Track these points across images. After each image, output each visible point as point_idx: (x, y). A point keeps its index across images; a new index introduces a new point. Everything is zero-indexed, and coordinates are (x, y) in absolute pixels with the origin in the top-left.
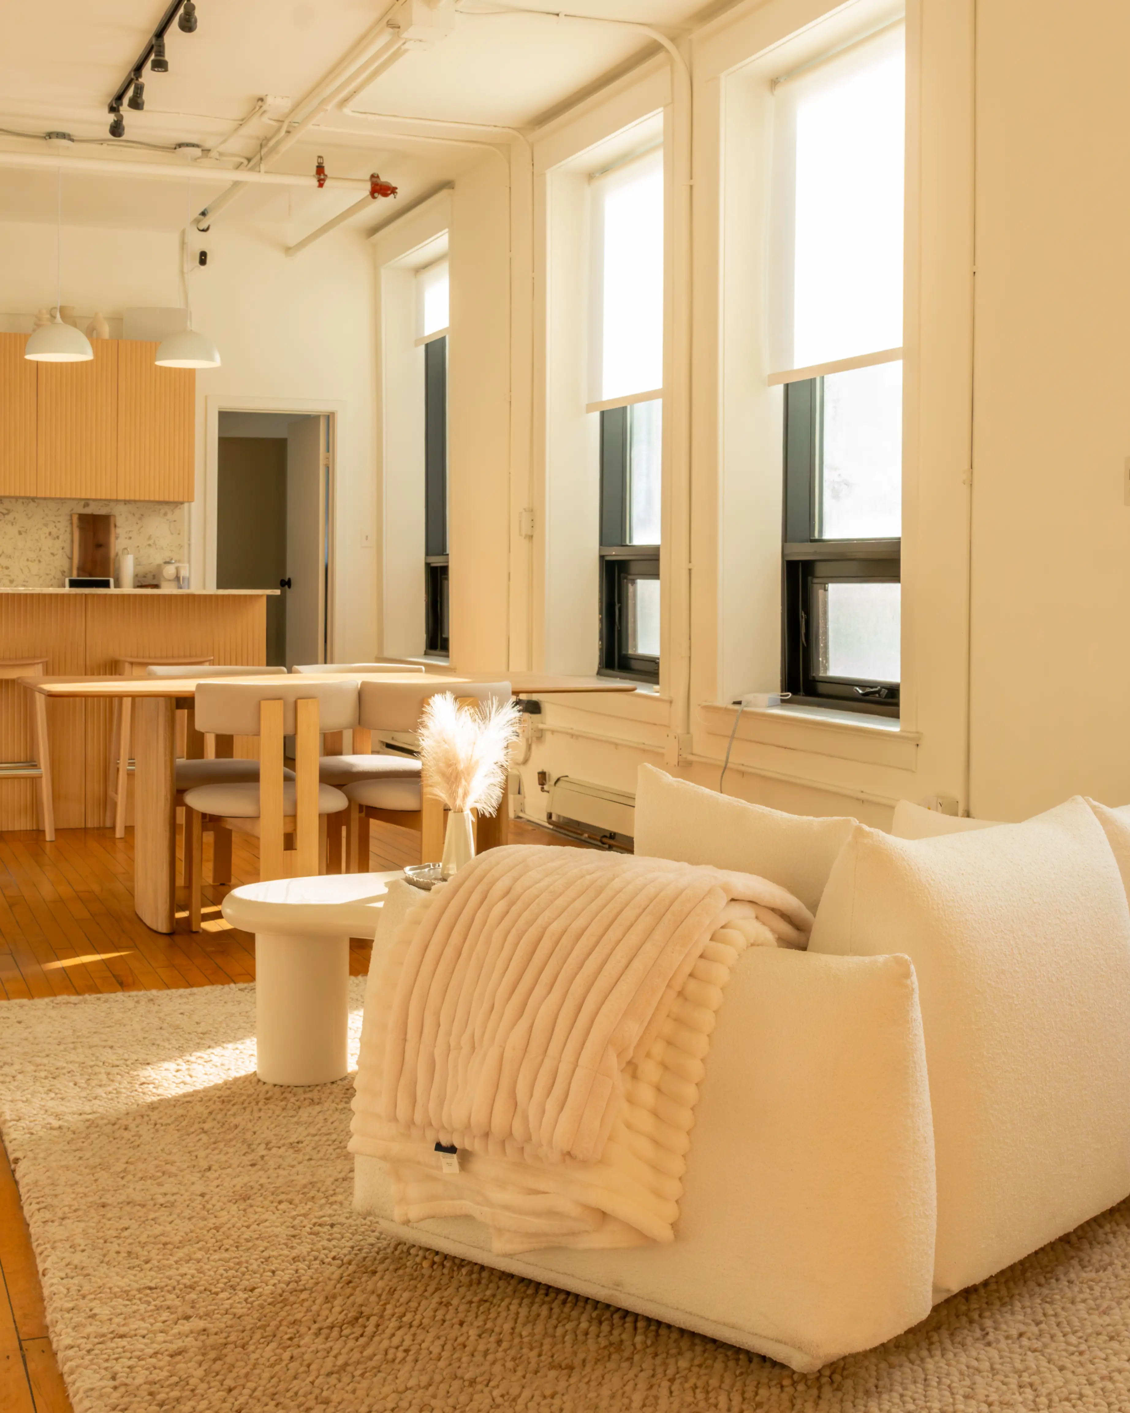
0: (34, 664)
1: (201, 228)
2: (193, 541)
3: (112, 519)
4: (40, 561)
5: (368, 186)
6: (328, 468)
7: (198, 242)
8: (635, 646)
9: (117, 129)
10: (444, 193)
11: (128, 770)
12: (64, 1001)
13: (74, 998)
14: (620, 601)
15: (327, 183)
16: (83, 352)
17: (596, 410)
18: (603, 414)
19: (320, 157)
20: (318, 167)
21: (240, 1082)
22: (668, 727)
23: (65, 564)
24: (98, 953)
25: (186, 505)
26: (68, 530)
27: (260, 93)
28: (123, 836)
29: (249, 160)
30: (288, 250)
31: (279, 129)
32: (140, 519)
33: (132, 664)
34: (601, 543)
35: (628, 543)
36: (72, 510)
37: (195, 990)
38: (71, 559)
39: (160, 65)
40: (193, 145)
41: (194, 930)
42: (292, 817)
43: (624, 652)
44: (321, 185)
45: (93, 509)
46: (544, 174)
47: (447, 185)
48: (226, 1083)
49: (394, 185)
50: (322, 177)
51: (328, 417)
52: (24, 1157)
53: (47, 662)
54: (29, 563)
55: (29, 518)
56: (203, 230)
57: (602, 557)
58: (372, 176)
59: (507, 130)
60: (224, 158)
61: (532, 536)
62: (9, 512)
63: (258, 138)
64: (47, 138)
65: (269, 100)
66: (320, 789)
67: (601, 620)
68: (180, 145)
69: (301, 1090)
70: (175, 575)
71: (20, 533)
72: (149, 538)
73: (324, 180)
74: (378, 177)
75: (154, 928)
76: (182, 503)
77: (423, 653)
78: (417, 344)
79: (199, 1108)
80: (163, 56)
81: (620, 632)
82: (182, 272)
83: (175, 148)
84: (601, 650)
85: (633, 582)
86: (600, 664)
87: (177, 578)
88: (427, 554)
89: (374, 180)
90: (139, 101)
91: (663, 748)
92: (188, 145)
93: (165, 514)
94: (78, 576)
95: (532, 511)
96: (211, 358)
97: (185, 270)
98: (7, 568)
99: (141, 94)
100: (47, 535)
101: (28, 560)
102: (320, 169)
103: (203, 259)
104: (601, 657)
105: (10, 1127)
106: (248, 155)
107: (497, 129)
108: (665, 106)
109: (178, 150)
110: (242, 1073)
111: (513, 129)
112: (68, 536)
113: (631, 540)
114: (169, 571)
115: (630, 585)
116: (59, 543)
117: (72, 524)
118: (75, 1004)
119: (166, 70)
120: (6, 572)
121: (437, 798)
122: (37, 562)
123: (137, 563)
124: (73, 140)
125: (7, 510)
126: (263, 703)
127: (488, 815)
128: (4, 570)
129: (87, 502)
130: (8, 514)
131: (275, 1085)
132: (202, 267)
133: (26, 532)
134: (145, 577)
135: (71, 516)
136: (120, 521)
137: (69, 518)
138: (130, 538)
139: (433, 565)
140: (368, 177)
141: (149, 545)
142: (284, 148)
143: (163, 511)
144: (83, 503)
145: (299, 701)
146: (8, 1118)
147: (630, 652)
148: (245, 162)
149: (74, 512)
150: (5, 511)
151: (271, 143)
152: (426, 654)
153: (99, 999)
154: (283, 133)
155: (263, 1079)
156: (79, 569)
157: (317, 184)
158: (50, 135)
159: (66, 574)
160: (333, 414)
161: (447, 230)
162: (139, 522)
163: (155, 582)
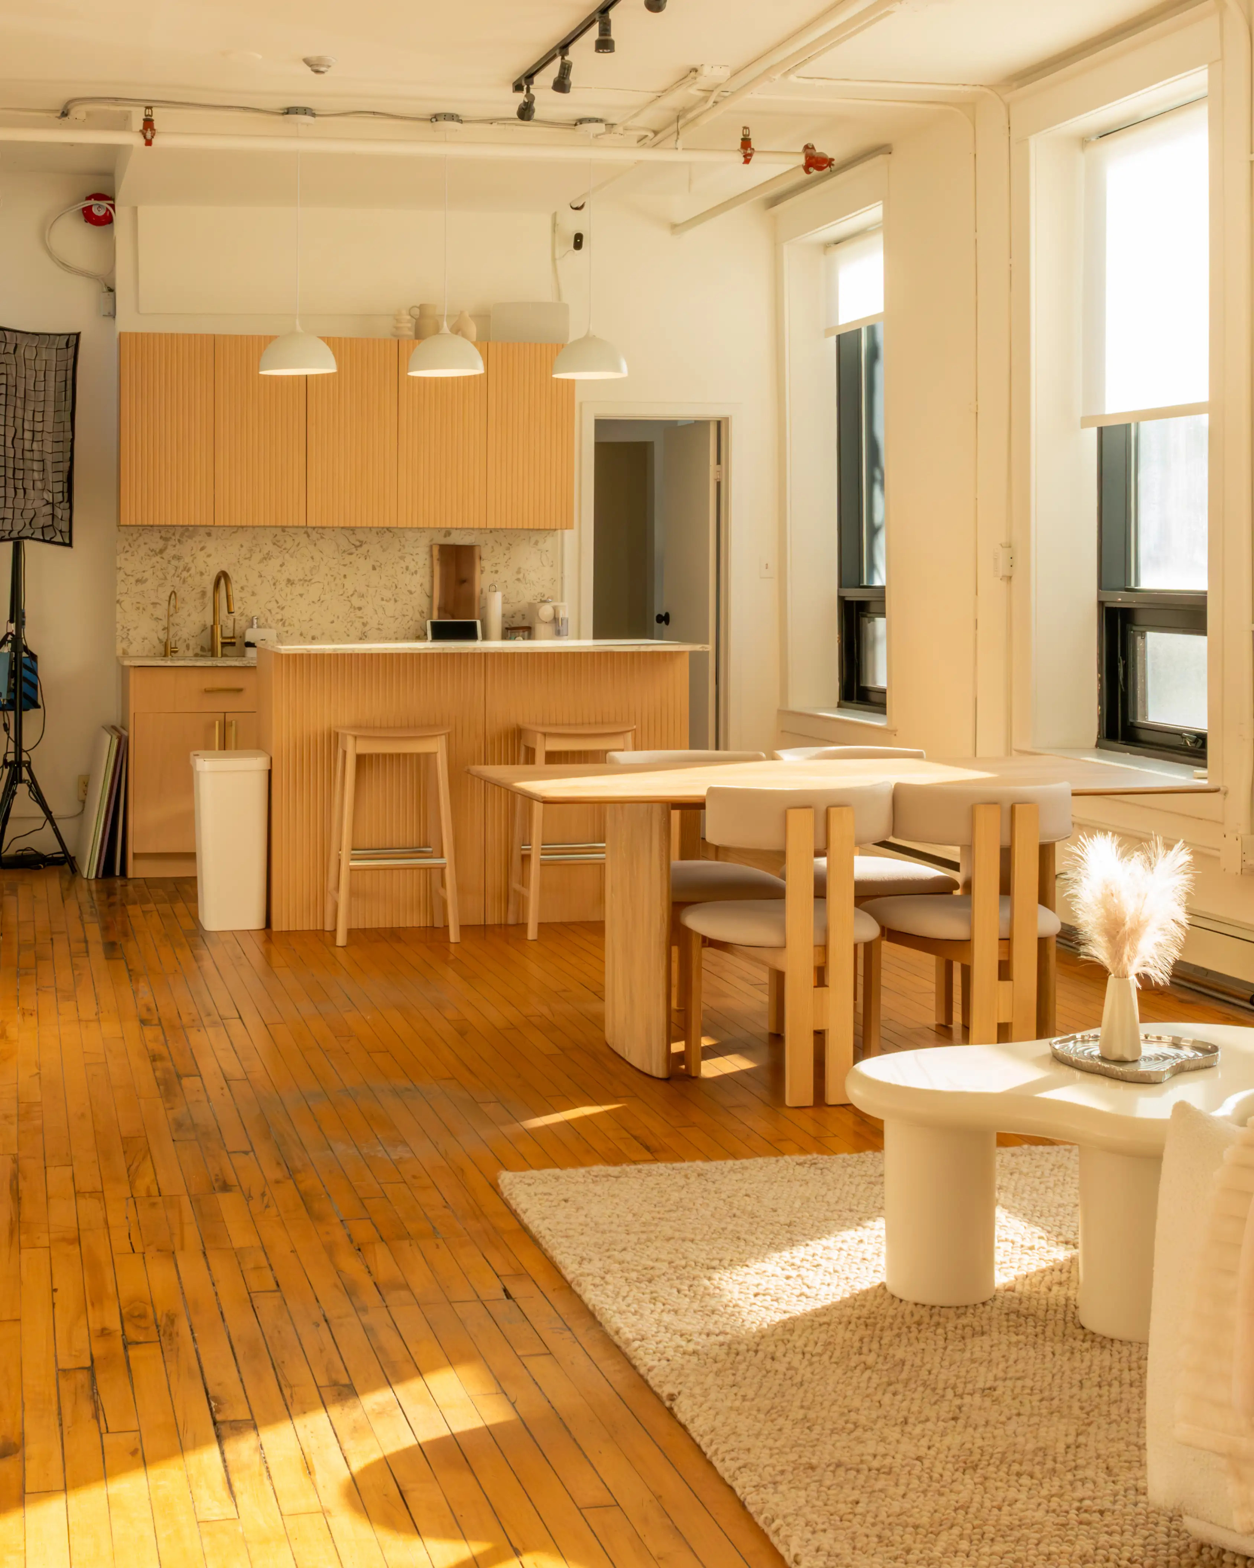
0: (436, 736)
1: (575, 206)
2: (566, 573)
3: (477, 550)
4: (396, 601)
5: (802, 160)
6: (719, 484)
7: (573, 223)
8: (1145, 715)
9: (525, 112)
10: (880, 159)
11: (542, 860)
12: (603, 1173)
13: (613, 1170)
14: (1125, 656)
15: (755, 158)
16: (474, 367)
17: (1093, 426)
18: (1101, 430)
19: (745, 128)
20: (742, 139)
21: (870, 1297)
22: (1222, 824)
23: (424, 602)
24: (598, 1104)
25: (559, 532)
26: (428, 563)
27: (695, 63)
28: (535, 937)
29: (656, 133)
30: (675, 227)
31: (705, 100)
32: (508, 549)
33: (545, 734)
34: (1100, 586)
35: (1133, 585)
36: (432, 540)
37: (746, 1162)
38: (431, 597)
39: (605, 44)
40: (597, 120)
41: (693, 1075)
42: (823, 948)
43: (1131, 720)
44: (747, 161)
45: (457, 539)
46: (1027, 140)
47: (883, 149)
48: (854, 1297)
49: (830, 156)
50: (749, 151)
51: (719, 423)
52: (679, 1393)
53: (449, 734)
54: (384, 602)
55: (384, 551)
56: (577, 209)
57: (1101, 603)
58: (806, 147)
59: (978, 89)
60: (628, 133)
61: (1010, 578)
62: (362, 544)
63: (674, 109)
64: (434, 120)
65: (706, 70)
66: (856, 915)
67: (1100, 680)
68: (581, 121)
69: (951, 1314)
70: (552, 617)
71: (374, 568)
72: (518, 572)
73: (751, 155)
74: (813, 148)
75: (646, 1070)
76: (555, 530)
77: (836, 705)
78: (828, 332)
79: (841, 1334)
80: (610, 35)
81: (1125, 696)
82: (554, 260)
83: (576, 125)
84: (1100, 717)
85: (1143, 636)
86: (1099, 733)
87: (555, 619)
88: (841, 585)
89: (809, 151)
90: (566, 82)
91: (1219, 850)
92: (590, 120)
93: (536, 543)
94: (439, 618)
95: (1010, 547)
96: (617, 369)
97: (557, 256)
98: (360, 609)
99: (568, 74)
100: (404, 570)
101: (382, 599)
102: (746, 143)
103: (578, 242)
104: (1100, 725)
105: (636, 1350)
106: (656, 128)
107: (966, 88)
108: (1210, 64)
109: (579, 126)
110: (866, 1285)
111: (988, 87)
112: (427, 570)
113: (1137, 582)
114: (546, 611)
115: (1139, 638)
116: (417, 579)
117: (432, 556)
118: (617, 1177)
119: (612, 51)
120: (359, 613)
121: (1089, 958)
122: (392, 601)
123: (505, 601)
124: (461, 121)
125: (360, 541)
126: (791, 813)
127: (1161, 983)
128: (357, 611)
129: (448, 533)
130: (361, 546)
131: (916, 1304)
132: (577, 252)
133: (380, 566)
134: (513, 617)
135: (431, 547)
136: (485, 552)
137: (427, 549)
138: (497, 572)
139: (847, 599)
140: (800, 149)
141: (518, 580)
142: (704, 121)
143: (533, 540)
144: (443, 532)
145: (832, 810)
146: (630, 1336)
147: (1140, 720)
148: (651, 135)
149: (434, 542)
150: (358, 544)
151: (690, 116)
152: (839, 706)
153: (640, 1171)
154: (710, 103)
155: (899, 1294)
156: (439, 609)
157: (743, 159)
158: (436, 117)
159: (425, 615)
160: (727, 419)
161: (881, 202)
162: (506, 552)
163: (525, 624)
